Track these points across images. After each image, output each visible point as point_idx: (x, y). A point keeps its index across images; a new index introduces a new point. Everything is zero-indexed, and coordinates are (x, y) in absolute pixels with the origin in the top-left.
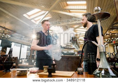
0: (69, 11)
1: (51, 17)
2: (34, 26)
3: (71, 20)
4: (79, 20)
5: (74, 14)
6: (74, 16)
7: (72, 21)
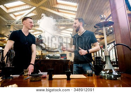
0: (58, 10)
1: (36, 14)
2: (13, 21)
3: (60, 20)
4: (68, 22)
5: (64, 15)
6: (63, 16)
7: (61, 22)
